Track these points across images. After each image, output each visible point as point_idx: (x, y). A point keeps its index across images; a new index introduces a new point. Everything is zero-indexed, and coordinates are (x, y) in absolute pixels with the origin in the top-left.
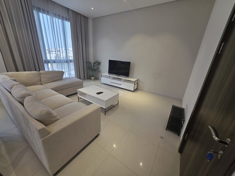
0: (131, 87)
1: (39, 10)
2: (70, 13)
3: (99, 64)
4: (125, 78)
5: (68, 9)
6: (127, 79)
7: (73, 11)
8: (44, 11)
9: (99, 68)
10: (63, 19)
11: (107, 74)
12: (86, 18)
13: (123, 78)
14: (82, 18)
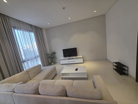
0: (81, 61)
1: (15, 28)
2: (33, 27)
3: (54, 53)
4: (76, 57)
5: (31, 25)
6: (77, 57)
7: (34, 26)
8: (18, 29)
9: (55, 56)
10: (29, 31)
11: (63, 58)
12: (41, 29)
13: (75, 57)
14: (39, 29)
